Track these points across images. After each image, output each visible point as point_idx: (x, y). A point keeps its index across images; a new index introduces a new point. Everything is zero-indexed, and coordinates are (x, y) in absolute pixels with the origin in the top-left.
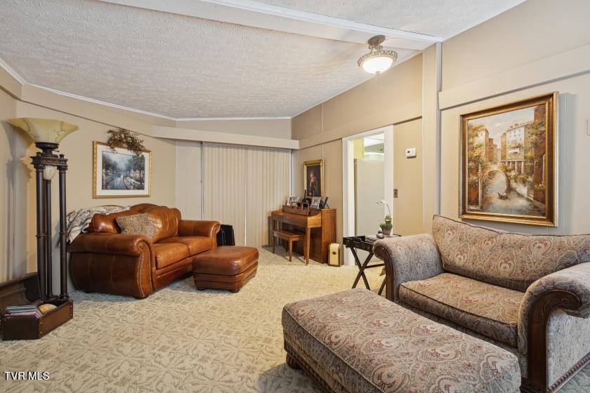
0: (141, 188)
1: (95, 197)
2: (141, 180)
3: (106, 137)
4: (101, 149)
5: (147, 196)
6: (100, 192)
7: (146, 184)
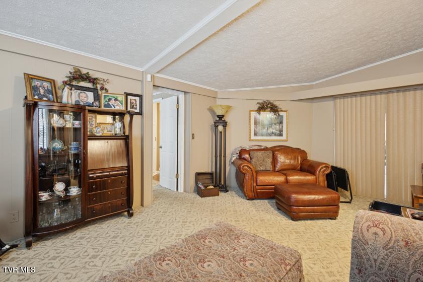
0: (281, 135)
1: (250, 140)
2: (281, 131)
3: (256, 107)
4: (254, 114)
5: (286, 141)
6: (253, 137)
7: (284, 133)
